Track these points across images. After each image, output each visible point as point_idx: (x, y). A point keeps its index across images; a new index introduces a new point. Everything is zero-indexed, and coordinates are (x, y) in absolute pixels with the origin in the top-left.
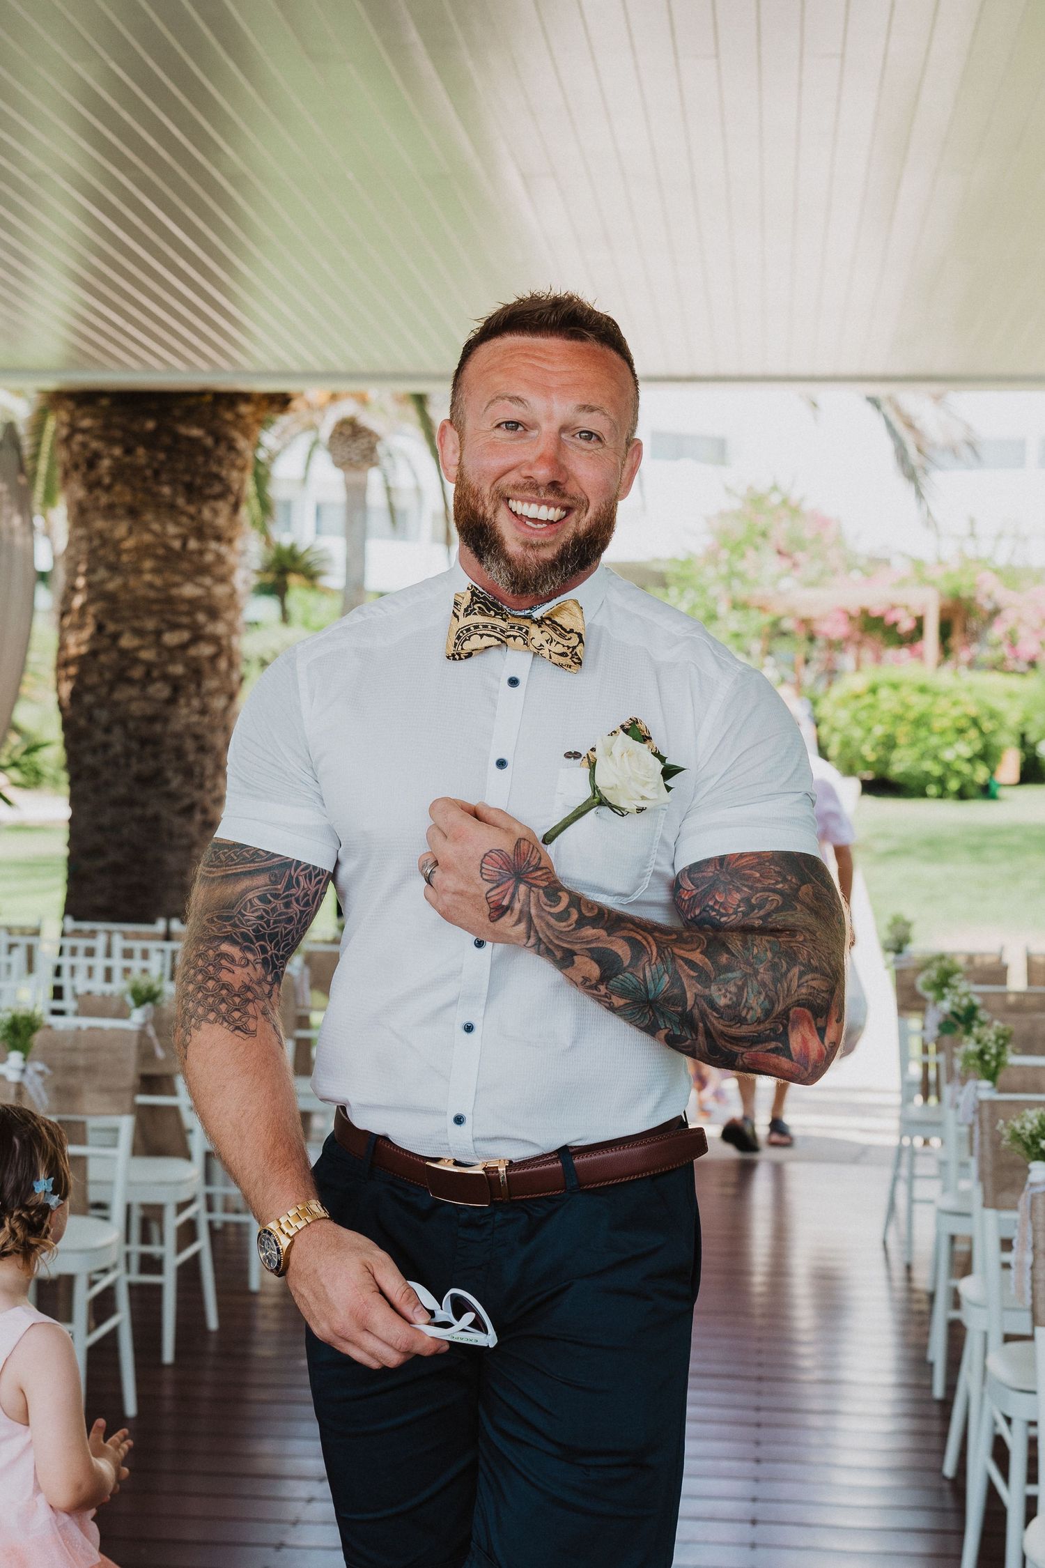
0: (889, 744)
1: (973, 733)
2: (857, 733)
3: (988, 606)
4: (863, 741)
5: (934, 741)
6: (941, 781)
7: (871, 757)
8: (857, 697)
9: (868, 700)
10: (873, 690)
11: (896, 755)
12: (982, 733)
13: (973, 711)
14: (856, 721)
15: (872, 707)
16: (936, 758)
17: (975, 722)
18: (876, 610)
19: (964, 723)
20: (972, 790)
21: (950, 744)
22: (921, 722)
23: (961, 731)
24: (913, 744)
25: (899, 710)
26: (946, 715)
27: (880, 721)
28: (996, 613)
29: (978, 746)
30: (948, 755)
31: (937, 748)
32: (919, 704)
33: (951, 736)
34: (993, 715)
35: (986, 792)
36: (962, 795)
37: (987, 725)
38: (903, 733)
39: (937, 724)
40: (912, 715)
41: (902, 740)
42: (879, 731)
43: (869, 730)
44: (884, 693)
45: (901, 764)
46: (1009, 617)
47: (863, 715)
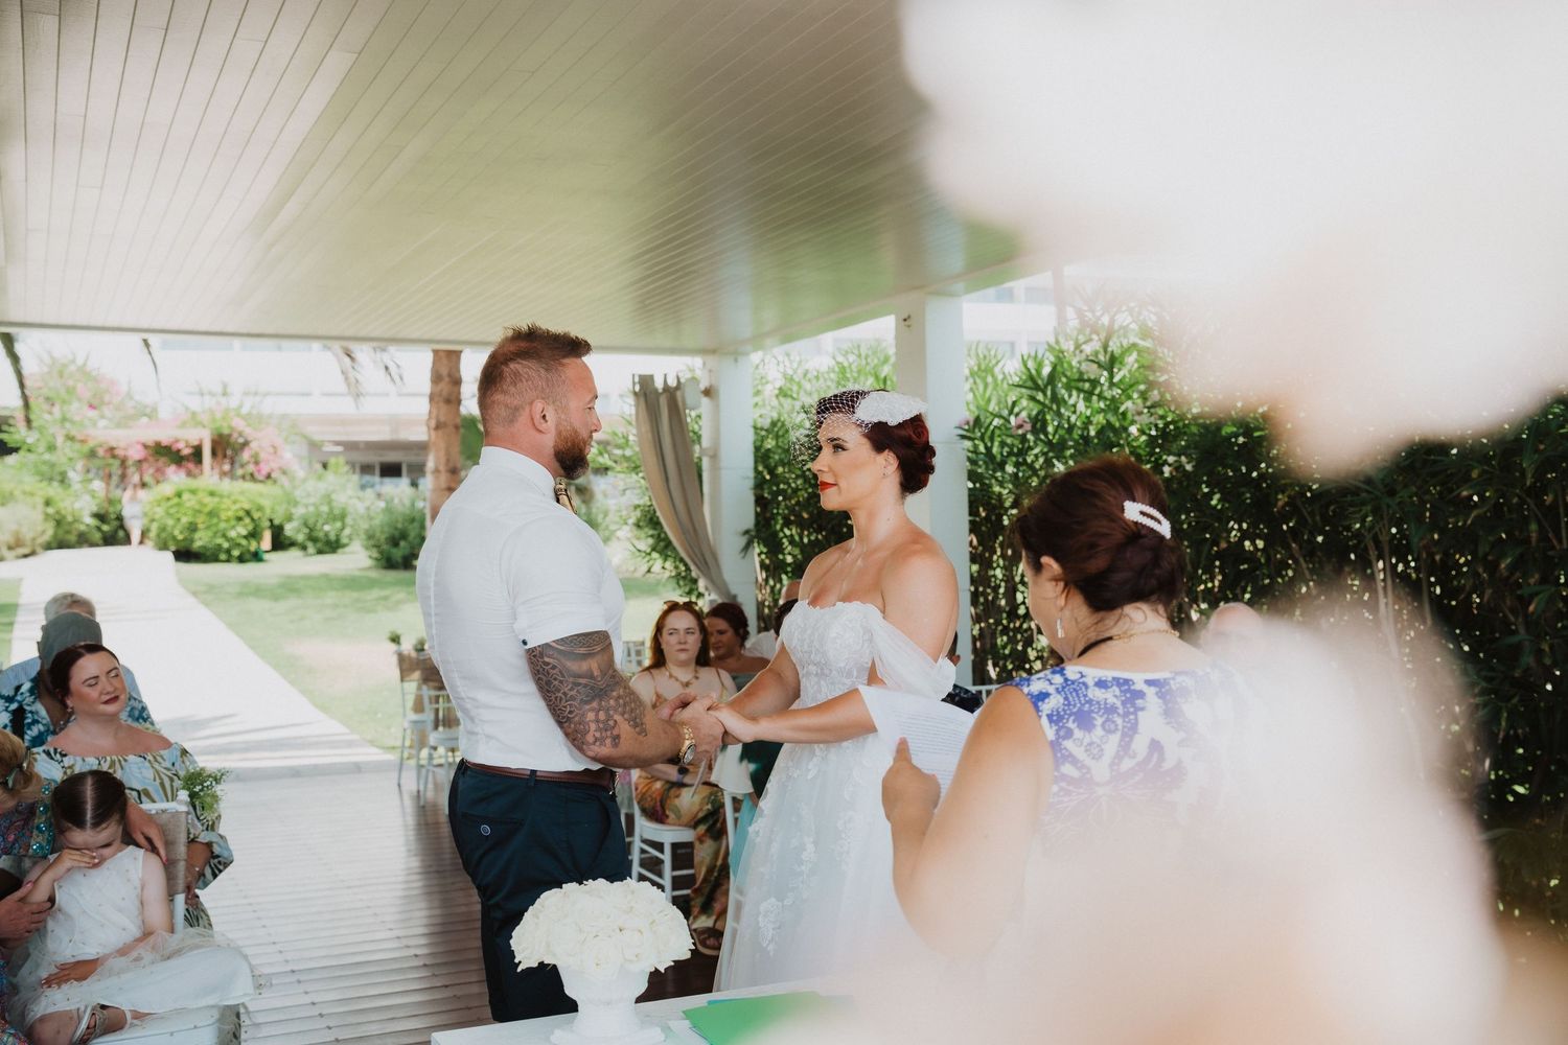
0: (193, 528)
1: (247, 520)
2: (170, 522)
3: (241, 440)
4: (174, 527)
5: (223, 525)
6: (228, 551)
7: (180, 537)
8: (168, 499)
9: (176, 500)
10: (179, 495)
11: (197, 535)
12: (253, 519)
13: (247, 506)
14: (168, 514)
15: (178, 505)
16: (224, 536)
17: (248, 513)
18: (165, 442)
19: (241, 514)
20: (248, 556)
21: (233, 527)
22: (212, 514)
23: (240, 519)
24: (208, 528)
25: (197, 507)
26: (229, 510)
27: (185, 514)
28: (246, 444)
29: (250, 527)
30: (232, 534)
31: (225, 529)
32: (211, 502)
33: (233, 523)
34: (260, 508)
35: (256, 557)
36: (241, 559)
37: (256, 515)
38: (201, 520)
39: (223, 516)
40: (207, 510)
41: (200, 526)
42: (185, 520)
43: (179, 520)
44: (186, 496)
45: (201, 540)
46: (253, 445)
47: (172, 511)
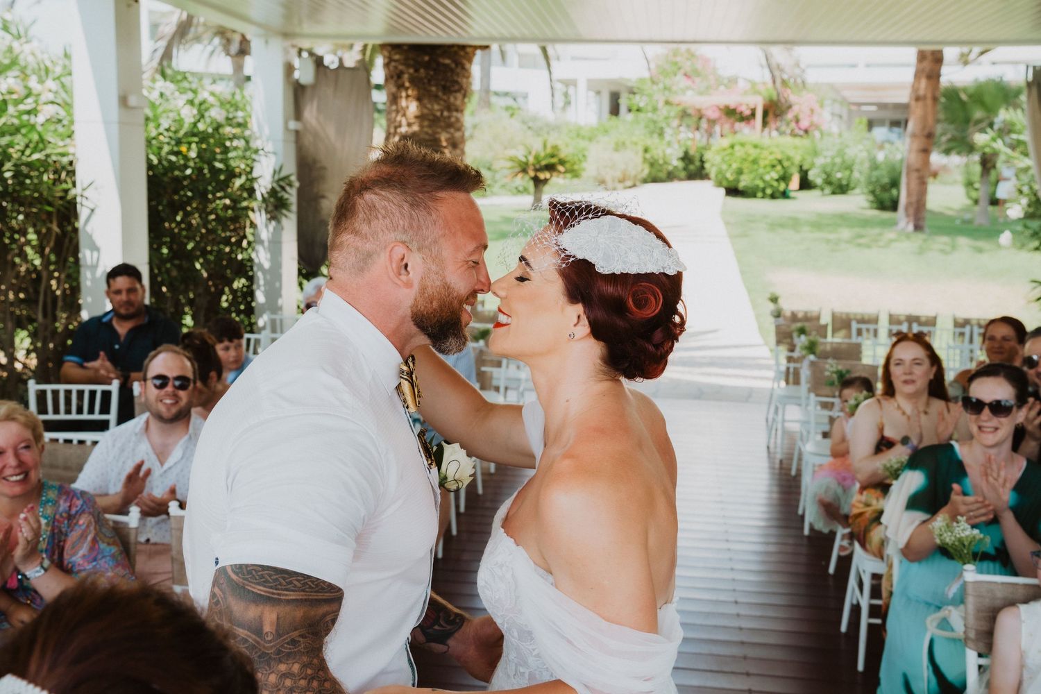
0: (740, 172)
1: (779, 168)
2: (724, 167)
3: (786, 103)
4: (727, 171)
5: (761, 171)
6: (763, 190)
7: (731, 178)
8: (725, 150)
9: (729, 151)
10: (732, 147)
11: (743, 177)
12: (783, 167)
13: (779, 156)
14: (723, 160)
15: (731, 154)
16: (761, 178)
17: (780, 162)
18: (732, 106)
19: (775, 162)
20: (777, 194)
21: (768, 173)
22: (755, 162)
23: (773, 166)
24: (750, 172)
25: (744, 156)
26: (767, 158)
27: (735, 162)
28: (790, 107)
29: (781, 173)
30: (767, 178)
31: (762, 174)
32: (754, 153)
33: (768, 169)
34: (789, 159)
35: (784, 195)
36: (773, 196)
37: (786, 164)
38: (746, 166)
39: (762, 163)
40: (751, 158)
41: (746, 171)
42: (735, 166)
43: (730, 165)
44: (737, 148)
45: (745, 182)
46: (795, 109)
47: (727, 159)
